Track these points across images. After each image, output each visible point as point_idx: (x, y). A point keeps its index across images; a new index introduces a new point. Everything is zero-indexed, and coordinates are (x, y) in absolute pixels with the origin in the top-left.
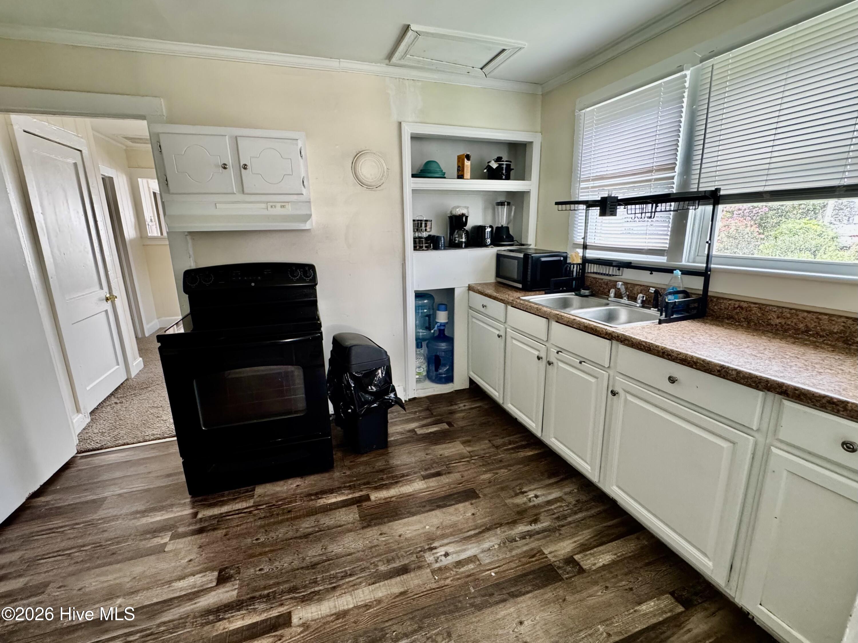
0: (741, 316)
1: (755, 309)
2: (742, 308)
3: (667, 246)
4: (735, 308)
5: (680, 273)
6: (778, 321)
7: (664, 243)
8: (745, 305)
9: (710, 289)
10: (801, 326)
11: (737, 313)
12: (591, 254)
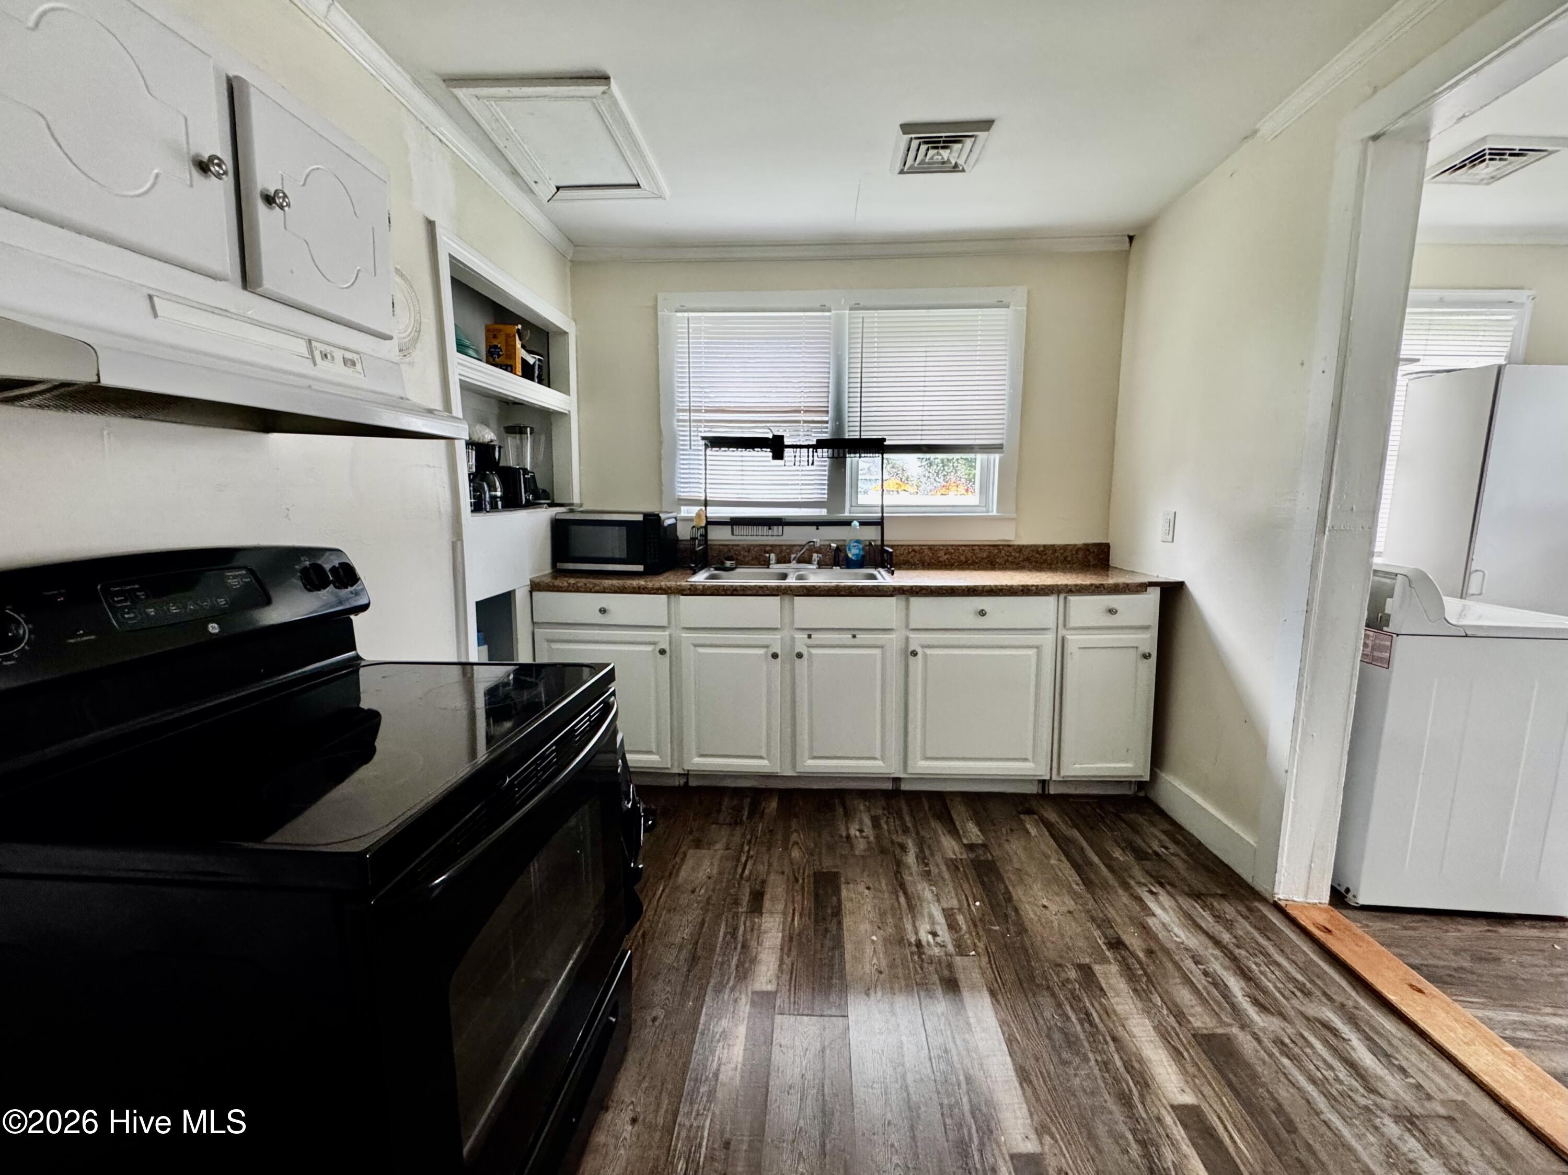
0: (916, 560)
1: (927, 551)
2: (914, 550)
3: (826, 496)
4: (909, 553)
5: (857, 524)
6: (945, 557)
7: (821, 493)
8: (917, 548)
9: (885, 538)
10: (963, 558)
11: (912, 557)
12: (714, 512)
